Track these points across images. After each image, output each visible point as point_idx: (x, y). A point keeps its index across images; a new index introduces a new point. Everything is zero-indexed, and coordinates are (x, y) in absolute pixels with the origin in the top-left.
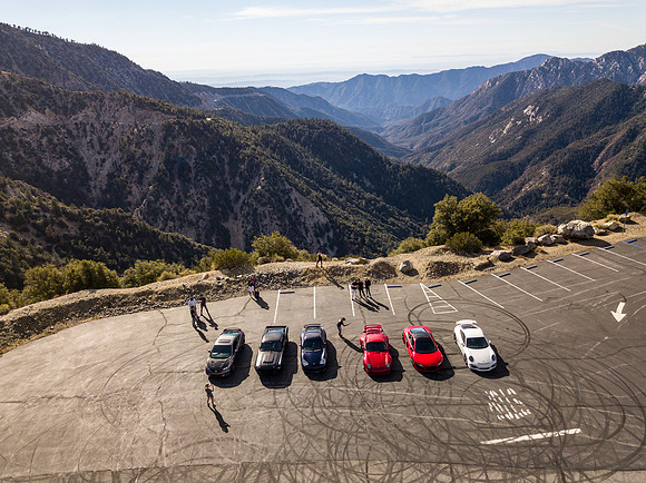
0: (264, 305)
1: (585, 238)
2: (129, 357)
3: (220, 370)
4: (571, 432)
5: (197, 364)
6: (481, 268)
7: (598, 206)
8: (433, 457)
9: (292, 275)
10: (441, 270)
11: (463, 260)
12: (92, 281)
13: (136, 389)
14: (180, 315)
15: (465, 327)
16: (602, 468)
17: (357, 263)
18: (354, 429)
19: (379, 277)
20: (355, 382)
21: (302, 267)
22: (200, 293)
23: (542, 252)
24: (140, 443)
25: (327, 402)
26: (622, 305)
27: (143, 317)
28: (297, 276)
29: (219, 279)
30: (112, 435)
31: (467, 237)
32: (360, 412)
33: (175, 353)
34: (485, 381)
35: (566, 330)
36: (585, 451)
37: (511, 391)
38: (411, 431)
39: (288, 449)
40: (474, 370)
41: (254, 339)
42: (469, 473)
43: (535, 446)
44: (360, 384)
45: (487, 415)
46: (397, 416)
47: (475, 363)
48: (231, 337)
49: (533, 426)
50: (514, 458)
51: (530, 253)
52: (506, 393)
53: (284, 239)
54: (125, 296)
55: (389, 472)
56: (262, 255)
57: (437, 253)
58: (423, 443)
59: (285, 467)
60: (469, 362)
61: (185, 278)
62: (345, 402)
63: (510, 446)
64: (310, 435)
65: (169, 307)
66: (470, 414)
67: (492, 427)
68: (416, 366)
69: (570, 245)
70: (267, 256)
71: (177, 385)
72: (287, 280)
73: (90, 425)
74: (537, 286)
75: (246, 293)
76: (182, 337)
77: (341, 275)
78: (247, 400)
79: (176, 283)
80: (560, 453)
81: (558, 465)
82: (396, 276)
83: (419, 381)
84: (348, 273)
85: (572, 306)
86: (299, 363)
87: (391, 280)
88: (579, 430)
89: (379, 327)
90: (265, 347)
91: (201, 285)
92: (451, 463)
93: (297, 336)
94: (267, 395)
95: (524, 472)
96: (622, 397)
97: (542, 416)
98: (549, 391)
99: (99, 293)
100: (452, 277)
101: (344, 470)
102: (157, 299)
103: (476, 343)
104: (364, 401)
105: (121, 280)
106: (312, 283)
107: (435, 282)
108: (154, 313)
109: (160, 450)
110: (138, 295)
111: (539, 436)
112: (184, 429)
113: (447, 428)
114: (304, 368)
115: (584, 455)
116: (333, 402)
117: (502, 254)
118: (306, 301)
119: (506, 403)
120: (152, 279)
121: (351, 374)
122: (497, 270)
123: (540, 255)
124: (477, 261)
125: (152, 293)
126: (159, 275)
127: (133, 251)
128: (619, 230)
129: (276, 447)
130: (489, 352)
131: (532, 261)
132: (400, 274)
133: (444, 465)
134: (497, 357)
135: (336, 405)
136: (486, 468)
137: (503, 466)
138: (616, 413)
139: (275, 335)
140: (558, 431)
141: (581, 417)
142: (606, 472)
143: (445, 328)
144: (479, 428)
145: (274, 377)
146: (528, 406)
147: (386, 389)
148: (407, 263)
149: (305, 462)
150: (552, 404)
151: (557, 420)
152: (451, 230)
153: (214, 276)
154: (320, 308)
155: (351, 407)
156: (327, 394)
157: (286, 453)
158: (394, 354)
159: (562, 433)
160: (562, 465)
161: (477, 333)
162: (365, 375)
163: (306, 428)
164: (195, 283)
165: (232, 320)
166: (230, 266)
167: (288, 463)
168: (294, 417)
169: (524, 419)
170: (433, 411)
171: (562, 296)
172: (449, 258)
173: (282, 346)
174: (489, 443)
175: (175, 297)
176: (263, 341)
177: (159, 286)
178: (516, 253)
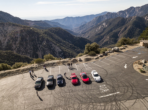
0: (47, 71)
1: (117, 51)
2: (15, 86)
3: (38, 87)
4: (118, 93)
5: (32, 86)
6: (96, 59)
7: (120, 44)
8: (88, 102)
9: (54, 63)
10: (87, 60)
11: (92, 57)
12: (4, 68)
13: (17, 93)
14: (27, 75)
15: (94, 72)
16: (124, 100)
17: (69, 60)
18: (70, 97)
19: (74, 62)
20: (70, 87)
21: (56, 61)
22: (32, 69)
23: (109, 54)
24: (19, 106)
25: (64, 92)
26: (126, 65)
27: (18, 76)
28: (55, 64)
29: (36, 66)
30: (12, 105)
31: (93, 52)
32: (72, 93)
33: (27, 84)
34: (99, 84)
35: (115, 71)
36: (120, 97)
37: (104, 85)
38: (83, 96)
39: (55, 104)
40: (96, 81)
41: (46, 79)
42: (96, 104)
43: (110, 97)
44: (71, 87)
45: (100, 91)
46: (80, 93)
47: (96, 80)
48: (40, 79)
49: (109, 92)
50: (106, 100)
51: (106, 55)
52: (103, 86)
53: (51, 55)
54: (13, 71)
55: (79, 106)
56: (46, 59)
57: (86, 56)
58: (86, 99)
59: (55, 108)
60: (95, 80)
61: (28, 66)
62: (68, 91)
63: (105, 97)
64: (61, 100)
65: (24, 73)
66: (96, 91)
67: (101, 94)
68: (83, 82)
69: (115, 52)
70: (47, 59)
71: (28, 91)
72: (53, 65)
73: (6, 103)
74: (108, 62)
75: (43, 68)
76: (28, 80)
77: (65, 63)
78: (45, 93)
79: (26, 67)
80: (115, 98)
81: (115, 100)
82: (78, 62)
83: (84, 85)
84: (67, 62)
85: (116, 66)
86: (57, 83)
87: (77, 63)
88: (119, 92)
89: (75, 73)
90: (48, 80)
91: (32, 67)
92: (92, 103)
93: (56, 77)
94: (50, 92)
95: (108, 103)
96: (127, 84)
97: (111, 90)
98: (112, 85)
99: (6, 71)
100: (90, 61)
101: (69, 107)
102: (21, 71)
103: (96, 75)
104: (72, 91)
105: (12, 68)
106: (59, 65)
107: (86, 62)
108: (21, 75)
109: (24, 107)
110: (16, 71)
111: (111, 95)
112: (30, 102)
113: (91, 95)
114: (58, 85)
115: (120, 98)
116: (65, 92)
117: (100, 55)
118: (58, 69)
119: (103, 88)
120: (20, 67)
121: (69, 85)
122: (100, 59)
123: (109, 55)
124: (95, 57)
125: (20, 70)
126: (21, 66)
127: (14, 60)
128: (124, 49)
129: (53, 103)
130: (99, 77)
131: (107, 57)
132: (78, 61)
133: (91, 103)
134: (101, 78)
135: (66, 92)
136: (100, 103)
137: (104, 102)
138: (126, 88)
139: (51, 78)
140: (115, 93)
141: (119, 90)
142: (125, 101)
143: (89, 73)
144: (98, 94)
145: (51, 87)
146: (108, 88)
147: (77, 88)
148: (80, 59)
149: (59, 106)
150: (113, 87)
151: (114, 91)
152: (89, 51)
153: (35, 65)
154: (61, 70)
155: (69, 92)
156: (64, 90)
157: (55, 105)
158: (78, 79)
159: (116, 93)
160: (116, 100)
161: (96, 73)
162: (72, 85)
163: (59, 98)
164: (31, 67)
165: (40, 75)
166: (39, 62)
167: (56, 107)
168: (56, 96)
169: (107, 91)
170: (88, 91)
171: (114, 64)
172: (89, 57)
173: (52, 80)
174: (100, 97)
175: (26, 71)
176: (48, 79)
177: (22, 68)
178: (103, 55)
